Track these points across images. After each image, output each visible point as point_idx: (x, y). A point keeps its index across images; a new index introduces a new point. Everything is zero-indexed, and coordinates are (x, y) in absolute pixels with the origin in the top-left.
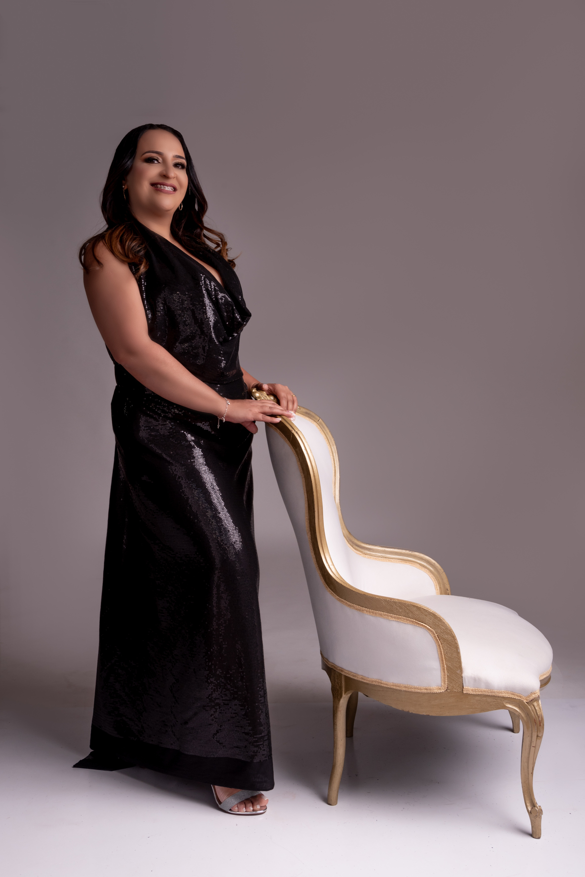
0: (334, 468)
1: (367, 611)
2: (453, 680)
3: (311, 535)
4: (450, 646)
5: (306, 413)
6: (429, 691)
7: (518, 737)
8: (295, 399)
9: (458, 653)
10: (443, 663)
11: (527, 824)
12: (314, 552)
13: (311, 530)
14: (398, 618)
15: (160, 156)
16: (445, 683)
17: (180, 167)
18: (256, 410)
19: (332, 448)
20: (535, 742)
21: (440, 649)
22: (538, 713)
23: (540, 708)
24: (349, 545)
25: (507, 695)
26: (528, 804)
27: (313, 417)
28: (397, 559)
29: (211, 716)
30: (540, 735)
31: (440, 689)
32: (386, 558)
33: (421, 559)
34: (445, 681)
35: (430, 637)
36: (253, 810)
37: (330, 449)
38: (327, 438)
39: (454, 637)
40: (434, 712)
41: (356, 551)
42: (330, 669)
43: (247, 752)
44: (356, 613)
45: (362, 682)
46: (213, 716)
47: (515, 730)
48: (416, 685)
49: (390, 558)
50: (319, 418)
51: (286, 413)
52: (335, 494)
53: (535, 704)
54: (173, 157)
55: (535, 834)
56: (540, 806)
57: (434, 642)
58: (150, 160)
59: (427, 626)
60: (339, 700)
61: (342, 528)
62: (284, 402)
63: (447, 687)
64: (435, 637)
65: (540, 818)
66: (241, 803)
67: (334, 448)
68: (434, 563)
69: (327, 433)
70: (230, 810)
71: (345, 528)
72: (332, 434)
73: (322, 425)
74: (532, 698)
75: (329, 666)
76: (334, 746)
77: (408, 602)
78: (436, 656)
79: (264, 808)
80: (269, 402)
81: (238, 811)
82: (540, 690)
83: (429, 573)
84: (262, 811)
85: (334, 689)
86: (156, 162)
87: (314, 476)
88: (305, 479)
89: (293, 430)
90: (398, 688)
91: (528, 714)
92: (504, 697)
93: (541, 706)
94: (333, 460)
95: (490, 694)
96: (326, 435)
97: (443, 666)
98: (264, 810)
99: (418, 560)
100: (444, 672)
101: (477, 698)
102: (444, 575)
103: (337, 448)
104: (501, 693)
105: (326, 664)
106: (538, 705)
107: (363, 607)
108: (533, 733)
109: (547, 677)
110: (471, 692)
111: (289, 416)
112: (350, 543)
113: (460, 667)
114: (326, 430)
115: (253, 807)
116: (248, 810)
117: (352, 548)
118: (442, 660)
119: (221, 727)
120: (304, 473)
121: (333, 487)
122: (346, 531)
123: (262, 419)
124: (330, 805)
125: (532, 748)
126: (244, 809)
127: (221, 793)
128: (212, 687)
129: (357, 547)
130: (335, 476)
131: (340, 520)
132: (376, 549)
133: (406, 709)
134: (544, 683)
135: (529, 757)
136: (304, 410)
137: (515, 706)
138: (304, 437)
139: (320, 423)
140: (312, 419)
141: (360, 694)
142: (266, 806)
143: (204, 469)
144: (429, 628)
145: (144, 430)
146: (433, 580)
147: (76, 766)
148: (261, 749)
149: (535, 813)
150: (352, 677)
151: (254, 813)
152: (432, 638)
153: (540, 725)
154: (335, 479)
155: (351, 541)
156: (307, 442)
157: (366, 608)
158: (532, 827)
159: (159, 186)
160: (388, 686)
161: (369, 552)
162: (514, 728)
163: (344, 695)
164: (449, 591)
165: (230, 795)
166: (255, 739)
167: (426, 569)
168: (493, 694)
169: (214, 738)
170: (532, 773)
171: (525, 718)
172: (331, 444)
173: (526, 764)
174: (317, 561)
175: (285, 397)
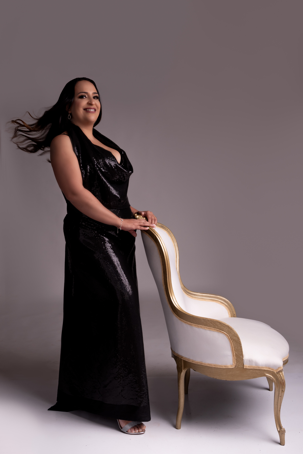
0: (176, 254)
1: (194, 325)
2: (239, 361)
3: (165, 286)
4: (237, 343)
5: (161, 226)
6: (226, 368)
7: (272, 393)
8: (156, 218)
9: (241, 347)
10: (233, 353)
11: (278, 438)
12: (167, 295)
13: (165, 284)
14: (210, 329)
15: (86, 94)
16: (234, 363)
17: (96, 98)
18: (137, 224)
19: (175, 243)
20: (281, 394)
21: (232, 345)
22: (282, 379)
23: (283, 376)
24: (184, 292)
25: (266, 369)
26: (278, 427)
27: (165, 228)
28: (209, 299)
29: (118, 382)
30: (283, 390)
31: (232, 366)
32: (203, 299)
33: (221, 299)
34: (234, 362)
35: (227, 338)
36: (138, 432)
37: (174, 244)
38: (172, 239)
39: (238, 338)
40: (229, 379)
41: (188, 296)
42: (176, 357)
43: (137, 401)
44: (189, 326)
45: (192, 363)
46: (119, 383)
47: (270, 389)
48: (220, 364)
49: (205, 299)
50: (168, 229)
51: (151, 225)
52: (177, 267)
53: (281, 373)
54: (93, 94)
55: (281, 443)
56: (284, 428)
57: (228, 341)
58: (82, 97)
59: (225, 333)
60: (181, 373)
61: (181, 284)
62: (150, 220)
63: (236, 365)
64: (229, 338)
65: (284, 434)
66: (132, 428)
67: (176, 244)
68: (228, 301)
69: (172, 236)
70: (127, 432)
71: (182, 284)
72: (174, 237)
73: (169, 232)
74: (279, 370)
75: (176, 355)
76: (179, 398)
77: (215, 320)
78: (230, 348)
79: (144, 431)
80: (143, 220)
81: (131, 432)
82: (283, 367)
83: (225, 307)
84: (143, 432)
85: (178, 367)
86: (84, 97)
87: (166, 257)
88: (162, 259)
89: (155, 234)
90: (211, 366)
91: (277, 379)
92: (264, 370)
93: (283, 374)
94: (175, 250)
95: (258, 368)
96: (171, 237)
97: (233, 354)
98: (144, 432)
99: (220, 300)
100: (234, 357)
101: (251, 371)
102: (233, 307)
103: (177, 244)
104: (263, 368)
105: (174, 354)
106: (282, 374)
107: (192, 323)
108: (280, 389)
109: (286, 360)
110: (248, 368)
111: (153, 227)
112: (185, 291)
113: (242, 355)
114: (171, 235)
115: (138, 430)
116: (136, 432)
117: (186, 294)
118: (233, 351)
119: (123, 388)
120: (161, 255)
121: (176, 263)
122: (183, 286)
123: (140, 228)
124: (177, 429)
125: (279, 397)
126: (134, 431)
127: (122, 423)
128: (119, 367)
129: (188, 294)
130: (176, 258)
131: (179, 280)
132: (198, 295)
133: (215, 377)
134: (285, 362)
135: (278, 402)
136: (160, 225)
137: (270, 375)
138: (161, 237)
139: (169, 231)
140: (164, 229)
141: (191, 370)
142: (144, 430)
143: (113, 255)
144: (226, 333)
145: (82, 235)
146: (227, 310)
147: (49, 409)
148: (144, 400)
149: (282, 432)
150: (187, 361)
151: (139, 433)
152: (227, 339)
153: (283, 385)
154: (177, 259)
155: (185, 290)
156: (162, 240)
157: (194, 323)
158: (280, 439)
159: (88, 109)
160: (206, 365)
161: (194, 296)
162: (270, 388)
163: (183, 371)
164: (235, 315)
165: (127, 423)
166: (141, 394)
167: (224, 304)
168: (259, 368)
169: (120, 394)
170: (280, 411)
171: (276, 381)
172: (174, 242)
173: (277, 406)
174: (168, 300)
175: (150, 218)
